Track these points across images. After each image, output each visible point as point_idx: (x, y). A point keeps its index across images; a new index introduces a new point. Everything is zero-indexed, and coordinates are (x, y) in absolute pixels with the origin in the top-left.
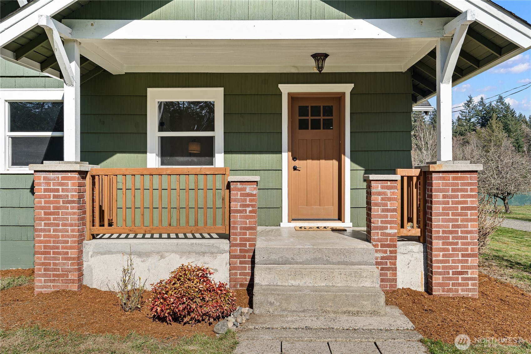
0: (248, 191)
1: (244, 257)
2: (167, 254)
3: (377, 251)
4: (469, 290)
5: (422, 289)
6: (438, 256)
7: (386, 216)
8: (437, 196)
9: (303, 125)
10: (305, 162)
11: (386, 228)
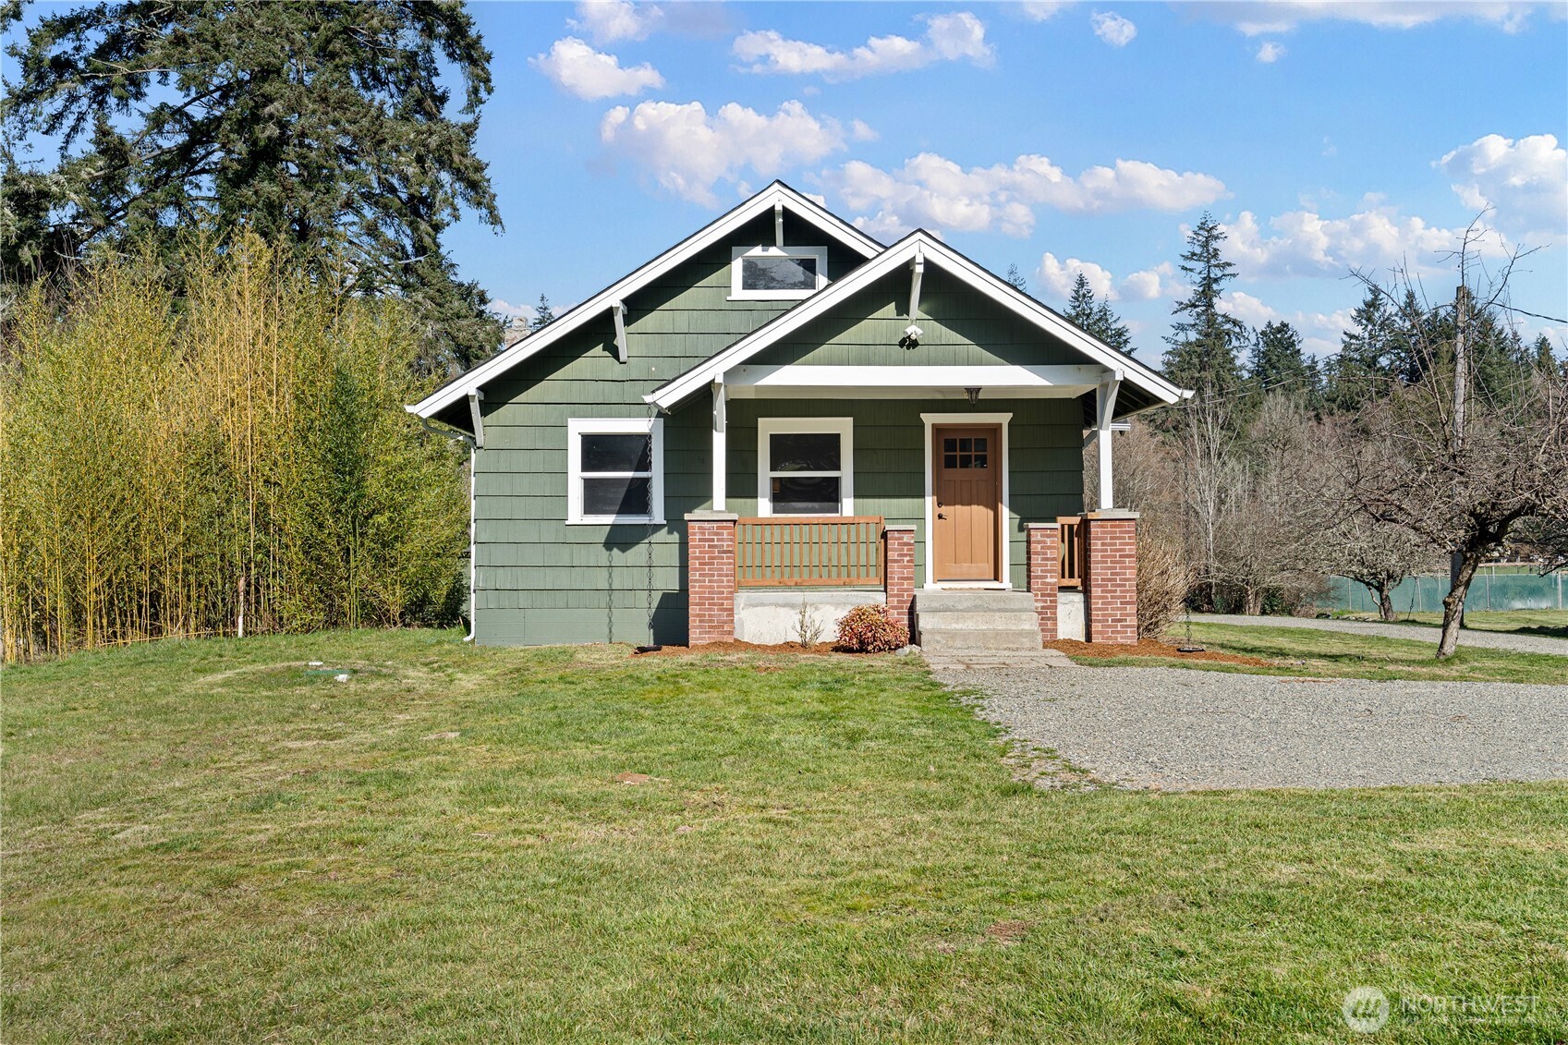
0: (905, 540)
1: (902, 608)
2: (821, 606)
3: (1036, 601)
4: (1128, 638)
5: (1083, 639)
6: (1097, 604)
7: (1046, 565)
8: (1096, 545)
9: (950, 463)
10: (952, 508)
11: (1046, 577)
